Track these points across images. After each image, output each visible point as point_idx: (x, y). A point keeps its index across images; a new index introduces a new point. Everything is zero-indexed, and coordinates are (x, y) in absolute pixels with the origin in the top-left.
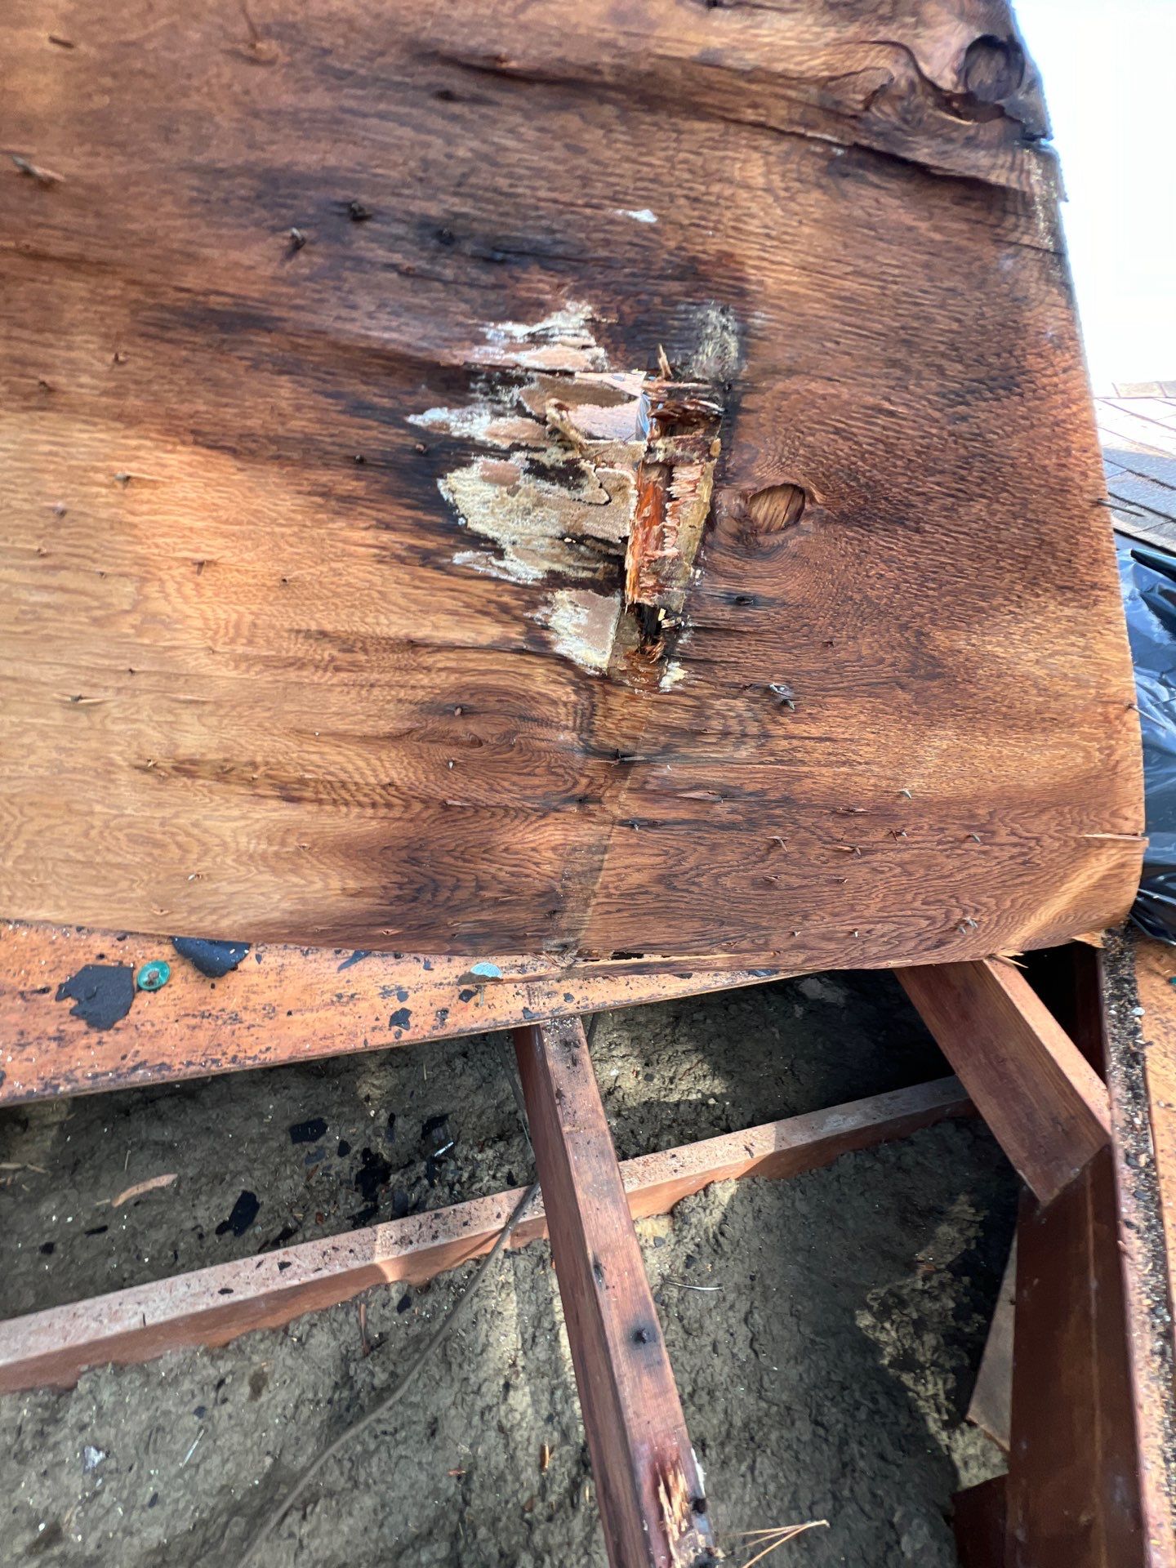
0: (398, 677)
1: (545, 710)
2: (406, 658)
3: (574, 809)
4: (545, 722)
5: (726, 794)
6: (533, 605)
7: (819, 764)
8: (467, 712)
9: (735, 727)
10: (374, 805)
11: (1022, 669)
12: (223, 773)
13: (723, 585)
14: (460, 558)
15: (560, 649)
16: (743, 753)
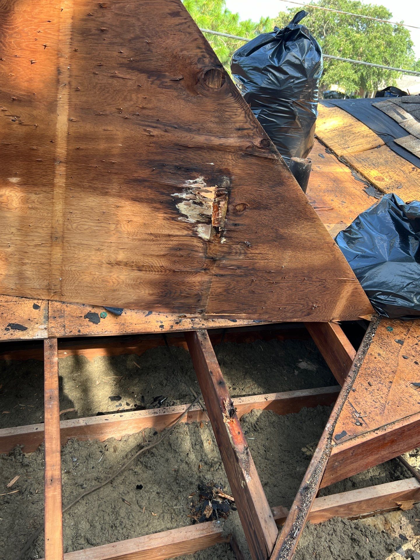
0: (166, 242)
1: (196, 249)
2: (168, 238)
3: (203, 271)
4: (196, 251)
5: (239, 267)
6: (194, 227)
7: (260, 260)
8: (180, 249)
9: (239, 251)
10: (158, 271)
11: (303, 236)
12: (126, 264)
13: (232, 222)
14: (179, 219)
15: (199, 235)
16: (241, 257)
